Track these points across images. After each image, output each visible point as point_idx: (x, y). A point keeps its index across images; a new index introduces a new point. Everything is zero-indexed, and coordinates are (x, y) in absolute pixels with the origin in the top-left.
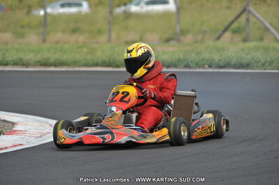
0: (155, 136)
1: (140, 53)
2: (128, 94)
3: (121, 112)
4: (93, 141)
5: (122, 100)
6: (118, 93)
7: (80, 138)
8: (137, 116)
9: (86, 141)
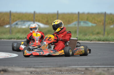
0: (58, 53)
1: (58, 23)
2: (51, 38)
3: (48, 44)
4: (36, 54)
5: (48, 40)
6: (47, 37)
7: (32, 53)
8: (54, 46)
9: (34, 54)
